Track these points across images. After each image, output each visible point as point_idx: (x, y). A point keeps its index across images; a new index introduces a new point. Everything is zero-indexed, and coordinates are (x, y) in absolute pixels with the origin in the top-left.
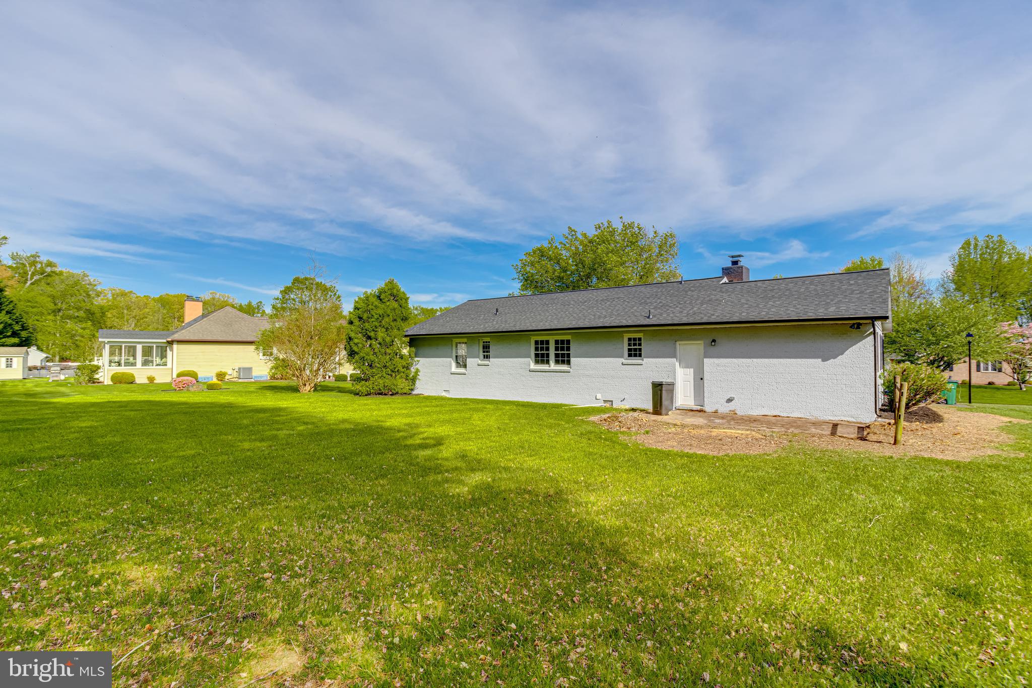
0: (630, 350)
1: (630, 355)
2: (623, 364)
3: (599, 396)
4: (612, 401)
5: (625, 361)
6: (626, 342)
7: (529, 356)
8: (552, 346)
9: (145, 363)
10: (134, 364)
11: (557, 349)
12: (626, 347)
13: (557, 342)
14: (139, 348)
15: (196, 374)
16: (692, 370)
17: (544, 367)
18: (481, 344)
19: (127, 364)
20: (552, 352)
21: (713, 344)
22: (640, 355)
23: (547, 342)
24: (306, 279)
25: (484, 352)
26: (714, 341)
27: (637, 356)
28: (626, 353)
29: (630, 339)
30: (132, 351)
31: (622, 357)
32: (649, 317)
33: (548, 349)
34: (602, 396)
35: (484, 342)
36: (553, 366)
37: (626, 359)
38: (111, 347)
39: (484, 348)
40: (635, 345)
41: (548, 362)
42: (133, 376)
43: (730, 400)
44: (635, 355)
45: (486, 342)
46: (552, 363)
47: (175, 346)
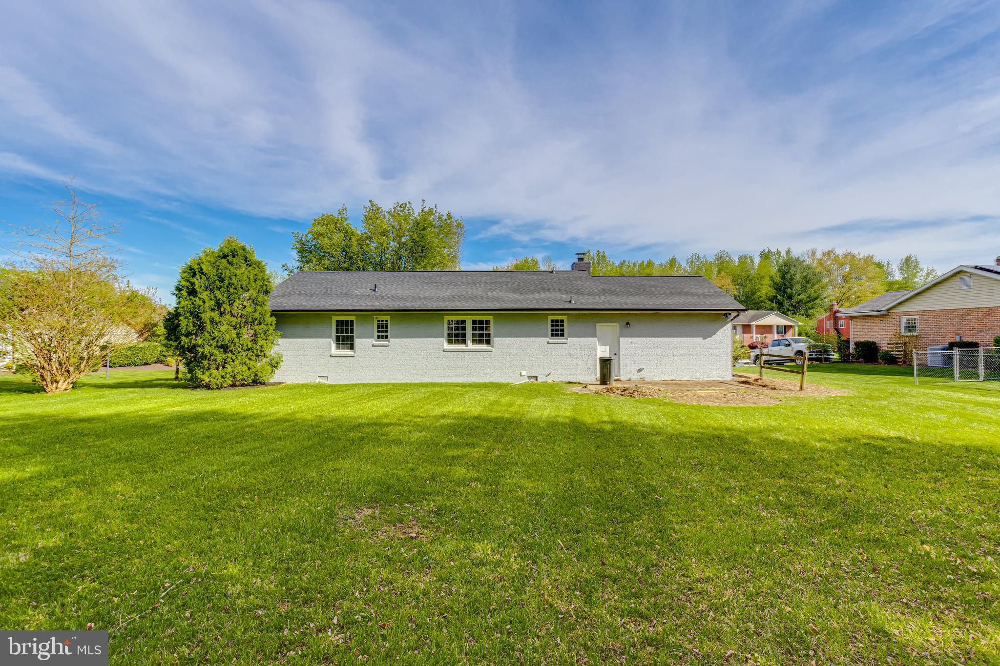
0: (552, 330)
1: (552, 335)
2: (548, 343)
3: (523, 373)
4: (537, 377)
5: (551, 341)
6: (549, 323)
8: (469, 326)
11: (474, 329)
12: (550, 328)
13: (474, 322)
16: (608, 347)
17: (461, 347)
18: (376, 323)
20: (469, 332)
21: (628, 326)
22: (562, 335)
23: (463, 322)
25: (379, 331)
26: (628, 323)
27: (558, 336)
28: (550, 333)
29: (552, 321)
31: (547, 336)
32: (570, 302)
33: (464, 329)
34: (527, 373)
35: (379, 321)
36: (471, 346)
37: (550, 339)
39: (379, 327)
40: (557, 326)
41: (464, 342)
43: (640, 370)
44: (557, 335)
45: (383, 321)
46: (469, 342)
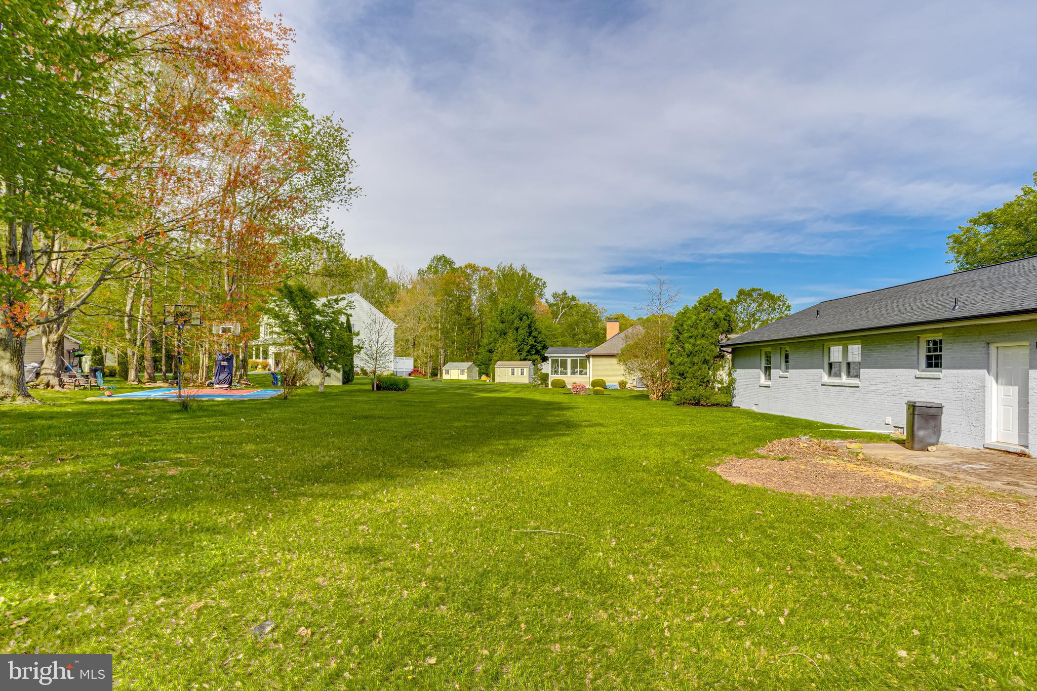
0: (928, 357)
1: (929, 365)
2: (920, 378)
3: (889, 420)
5: (923, 374)
6: (923, 346)
7: (821, 367)
9: (573, 373)
10: (566, 374)
12: (924, 353)
14: (569, 360)
15: (604, 383)
17: (836, 381)
18: (783, 353)
19: (562, 373)
20: (844, 362)
22: (942, 366)
24: (753, 290)
25: (786, 362)
27: (937, 367)
28: (923, 362)
29: (928, 342)
30: (564, 364)
31: (916, 367)
32: (954, 307)
34: (893, 420)
35: (786, 351)
36: (844, 379)
37: (925, 371)
38: (553, 360)
39: (786, 358)
40: (934, 350)
41: (840, 374)
42: (564, 382)
46: (843, 375)
47: (591, 359)
